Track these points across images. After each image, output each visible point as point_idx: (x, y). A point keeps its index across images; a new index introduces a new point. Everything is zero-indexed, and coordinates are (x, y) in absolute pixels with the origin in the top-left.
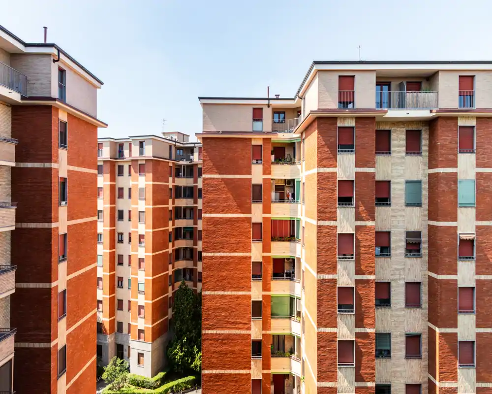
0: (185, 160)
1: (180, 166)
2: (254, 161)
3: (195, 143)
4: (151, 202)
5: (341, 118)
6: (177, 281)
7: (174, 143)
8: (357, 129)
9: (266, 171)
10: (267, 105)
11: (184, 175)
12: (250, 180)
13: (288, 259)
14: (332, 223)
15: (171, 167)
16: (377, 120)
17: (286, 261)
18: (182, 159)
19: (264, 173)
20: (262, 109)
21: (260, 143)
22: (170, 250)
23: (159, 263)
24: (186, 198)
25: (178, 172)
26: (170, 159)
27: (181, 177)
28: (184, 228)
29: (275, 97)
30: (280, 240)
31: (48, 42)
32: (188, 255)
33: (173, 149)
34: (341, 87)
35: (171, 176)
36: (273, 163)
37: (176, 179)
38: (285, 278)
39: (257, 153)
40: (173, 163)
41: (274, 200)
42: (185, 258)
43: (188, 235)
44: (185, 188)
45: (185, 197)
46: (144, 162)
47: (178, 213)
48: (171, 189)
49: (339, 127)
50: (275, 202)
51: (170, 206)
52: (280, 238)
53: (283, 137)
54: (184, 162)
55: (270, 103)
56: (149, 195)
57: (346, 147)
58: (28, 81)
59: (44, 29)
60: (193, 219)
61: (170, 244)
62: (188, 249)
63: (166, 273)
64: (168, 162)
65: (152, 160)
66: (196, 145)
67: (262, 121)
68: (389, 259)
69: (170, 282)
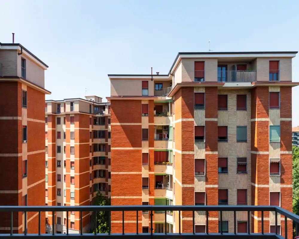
0: (99, 114)
1: (97, 117)
2: (143, 115)
3: (106, 103)
4: (78, 141)
5: (196, 87)
6: (95, 191)
7: (93, 103)
8: (206, 95)
9: (151, 121)
10: (151, 79)
11: (99, 123)
12: (141, 126)
13: (165, 176)
14: (191, 153)
15: (91, 118)
16: (218, 88)
17: (163, 177)
18: (98, 113)
19: (149, 122)
20: (148, 81)
21: (146, 103)
22: (91, 171)
23: (83, 180)
24: (100, 138)
25: (95, 121)
26: (90, 113)
27: (97, 125)
28: (100, 157)
29: (156, 74)
30: (160, 164)
31: (15, 43)
32: (102, 175)
33: (92, 107)
34: (196, 68)
35: (91, 124)
36: (155, 116)
37: (94, 126)
38: (163, 187)
39: (145, 110)
40: (92, 116)
41: (156, 139)
42: (100, 176)
43: (102, 162)
44: (100, 132)
45: (100, 137)
46: (73, 116)
47: (96, 148)
48: (91, 132)
49: (195, 93)
51: (90, 143)
52: (160, 162)
53: (161, 99)
54: (99, 115)
55: (153, 78)
56: (77, 136)
57: (200, 106)
58: (3, 67)
59: (12, 34)
60: (105, 151)
61: (91, 168)
62: (102, 171)
63: (89, 185)
64: (89, 115)
65: (79, 114)
66: (107, 104)
67: (148, 89)
68: (227, 175)
69: (91, 191)
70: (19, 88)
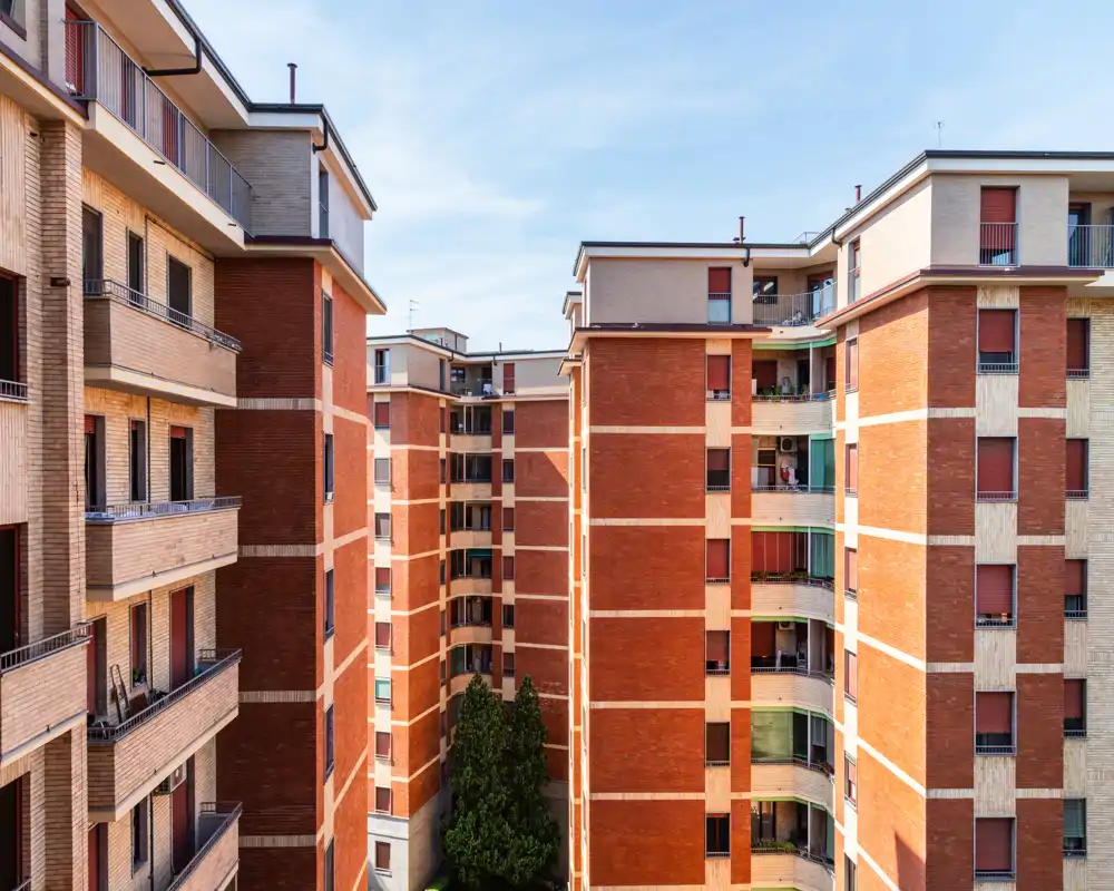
0: (470, 393)
1: (460, 407)
2: (709, 394)
3: (494, 355)
4: (406, 492)
5: (986, 286)
6: (455, 673)
7: (449, 354)
8: (1025, 315)
9: (742, 417)
10: (742, 259)
11: (469, 429)
12: (702, 437)
13: (786, 624)
14: (963, 540)
15: (442, 409)
16: (1071, 292)
17: (781, 627)
18: (463, 392)
19: (736, 421)
20: (730, 269)
21: (726, 349)
22: (442, 603)
23: (423, 633)
24: (473, 482)
25: (455, 421)
26: (442, 390)
27: (462, 434)
28: (469, 551)
30: (772, 580)
32: (477, 615)
33: (447, 366)
34: (985, 215)
35: (443, 432)
36: (754, 398)
37: (453, 438)
38: (778, 667)
39: (719, 376)
40: (447, 401)
41: (756, 486)
42: (471, 622)
43: (477, 568)
44: (471, 458)
45: (471, 478)
46: (387, 399)
47: (458, 517)
48: (443, 461)
49: (982, 311)
50: (758, 490)
51: (442, 501)
52: (771, 574)
53: (783, 335)
54: (468, 399)
55: (751, 256)
56: (401, 474)
57: (998, 359)
58: (254, 198)
59: (289, 69)
60: (489, 530)
61: (443, 590)
62: (479, 601)
63: (436, 655)
64: (438, 398)
65: (407, 393)
66: (497, 358)
67: (729, 298)
68: (1083, 625)
69: (443, 676)
70: (316, 287)
